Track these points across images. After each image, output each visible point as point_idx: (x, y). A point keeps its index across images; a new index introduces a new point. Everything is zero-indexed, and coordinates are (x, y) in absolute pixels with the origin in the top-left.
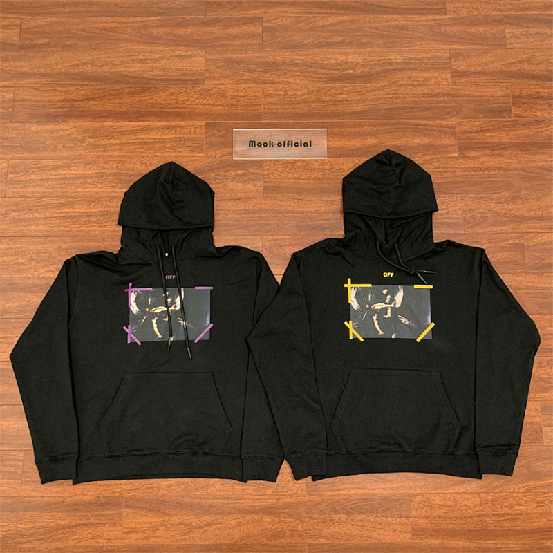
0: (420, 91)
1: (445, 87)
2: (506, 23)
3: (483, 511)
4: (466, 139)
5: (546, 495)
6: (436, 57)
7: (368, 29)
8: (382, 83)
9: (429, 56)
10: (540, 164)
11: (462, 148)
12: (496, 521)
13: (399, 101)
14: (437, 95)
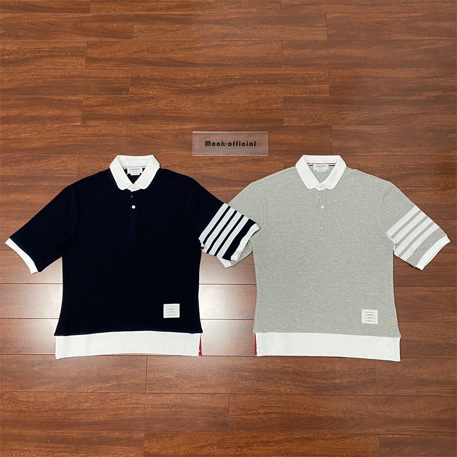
0: (59, 73)
1: (79, 70)
2: (135, 20)
3: (57, 407)
4: (89, 111)
5: (109, 395)
6: (76, 47)
7: (25, 24)
8: (30, 67)
9: (70, 46)
10: (145, 132)
11: (85, 119)
12: (65, 415)
13: (41, 81)
14: (72, 76)
